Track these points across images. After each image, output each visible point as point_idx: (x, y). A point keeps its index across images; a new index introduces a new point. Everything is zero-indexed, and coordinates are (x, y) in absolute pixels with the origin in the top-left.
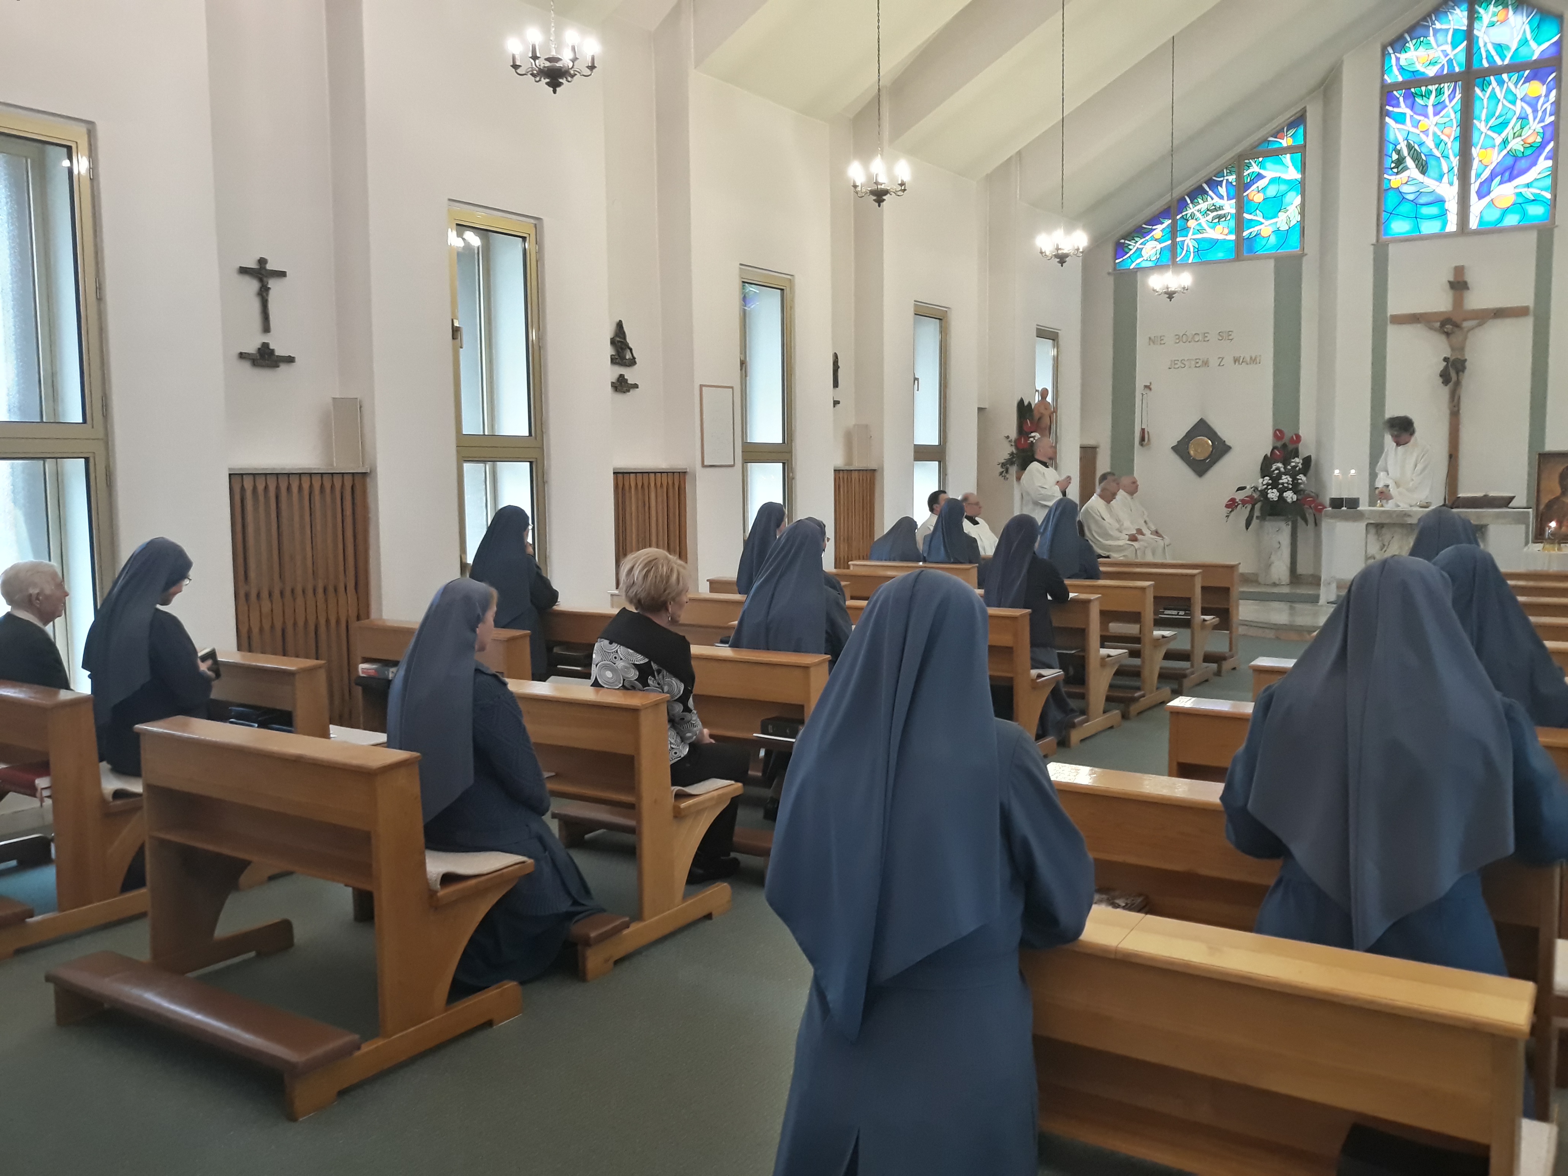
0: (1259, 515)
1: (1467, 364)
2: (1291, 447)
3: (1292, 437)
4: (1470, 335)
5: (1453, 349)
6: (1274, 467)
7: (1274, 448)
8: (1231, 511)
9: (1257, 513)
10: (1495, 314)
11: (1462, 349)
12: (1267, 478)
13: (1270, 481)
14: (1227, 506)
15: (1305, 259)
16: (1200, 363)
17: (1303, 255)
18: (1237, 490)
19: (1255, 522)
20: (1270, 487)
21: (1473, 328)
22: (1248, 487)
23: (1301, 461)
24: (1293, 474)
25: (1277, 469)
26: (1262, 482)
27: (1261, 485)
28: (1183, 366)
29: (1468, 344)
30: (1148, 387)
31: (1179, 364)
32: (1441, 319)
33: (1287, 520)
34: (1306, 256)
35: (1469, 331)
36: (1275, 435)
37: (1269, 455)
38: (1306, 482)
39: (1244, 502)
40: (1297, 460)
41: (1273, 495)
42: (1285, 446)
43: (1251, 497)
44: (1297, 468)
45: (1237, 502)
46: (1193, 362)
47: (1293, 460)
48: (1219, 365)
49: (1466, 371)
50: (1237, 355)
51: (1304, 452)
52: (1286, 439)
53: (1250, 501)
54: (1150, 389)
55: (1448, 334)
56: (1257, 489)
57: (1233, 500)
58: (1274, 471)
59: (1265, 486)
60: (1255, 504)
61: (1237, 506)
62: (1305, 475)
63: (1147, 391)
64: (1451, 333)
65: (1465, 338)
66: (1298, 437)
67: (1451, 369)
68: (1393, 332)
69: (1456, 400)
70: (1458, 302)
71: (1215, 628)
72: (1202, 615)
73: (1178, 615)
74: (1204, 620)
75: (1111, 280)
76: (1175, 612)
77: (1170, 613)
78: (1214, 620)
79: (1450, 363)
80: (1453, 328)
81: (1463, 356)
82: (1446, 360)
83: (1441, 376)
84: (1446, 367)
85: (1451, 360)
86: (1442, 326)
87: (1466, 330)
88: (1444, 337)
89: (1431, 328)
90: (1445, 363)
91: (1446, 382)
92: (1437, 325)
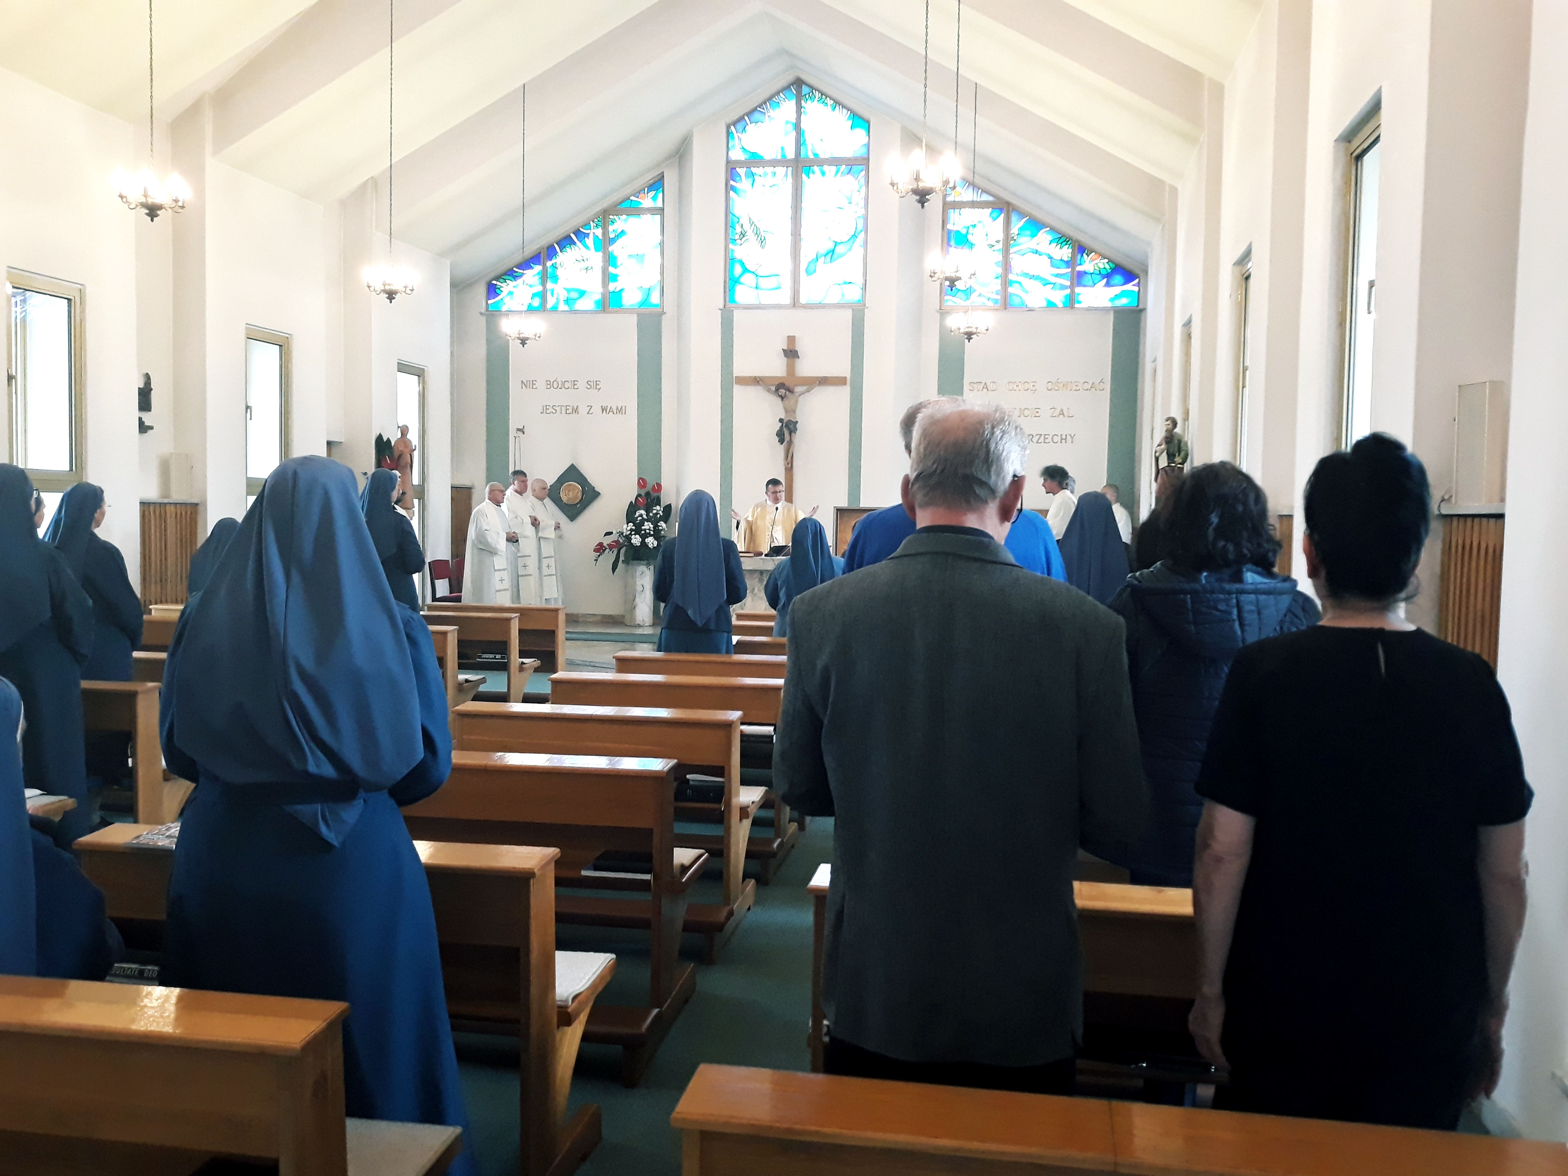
0: (623, 559)
1: (798, 426)
2: (654, 495)
3: (654, 486)
4: (801, 399)
5: (787, 411)
6: (637, 514)
7: (639, 495)
8: (599, 556)
9: (622, 558)
10: (820, 382)
11: (794, 412)
12: (631, 524)
13: (634, 528)
14: (595, 550)
15: (663, 317)
16: (570, 410)
17: (663, 313)
18: (605, 535)
19: (620, 565)
20: (633, 533)
21: (803, 393)
22: (614, 532)
23: (662, 509)
24: (655, 521)
25: (641, 515)
26: (627, 528)
27: (625, 531)
28: (554, 411)
29: (799, 406)
30: (521, 430)
31: (551, 410)
32: (777, 383)
33: (648, 565)
34: (666, 315)
35: (800, 395)
36: (639, 483)
37: (634, 502)
38: (666, 529)
39: (611, 546)
40: (658, 508)
41: (636, 540)
42: (648, 494)
43: (617, 542)
44: (658, 516)
45: (604, 547)
46: (564, 409)
47: (654, 508)
48: (588, 413)
49: (797, 432)
50: (604, 405)
51: (664, 502)
52: (649, 488)
53: (616, 545)
54: (524, 433)
55: (782, 398)
56: (622, 534)
57: (601, 544)
58: (637, 517)
59: (629, 532)
60: (621, 548)
61: (605, 550)
62: (665, 523)
63: (520, 434)
64: (785, 397)
65: (797, 401)
66: (659, 485)
67: (784, 429)
68: (737, 390)
69: (790, 458)
70: (791, 369)
71: (537, 670)
72: (520, 658)
73: (495, 658)
74: (523, 663)
75: (483, 320)
76: (492, 656)
77: (487, 657)
78: (535, 663)
79: (784, 425)
80: (786, 393)
81: (795, 418)
82: (781, 420)
83: (777, 435)
84: (782, 427)
85: (785, 421)
86: (777, 390)
87: (797, 394)
88: (779, 399)
89: (769, 391)
90: (781, 424)
91: (781, 441)
92: (773, 388)
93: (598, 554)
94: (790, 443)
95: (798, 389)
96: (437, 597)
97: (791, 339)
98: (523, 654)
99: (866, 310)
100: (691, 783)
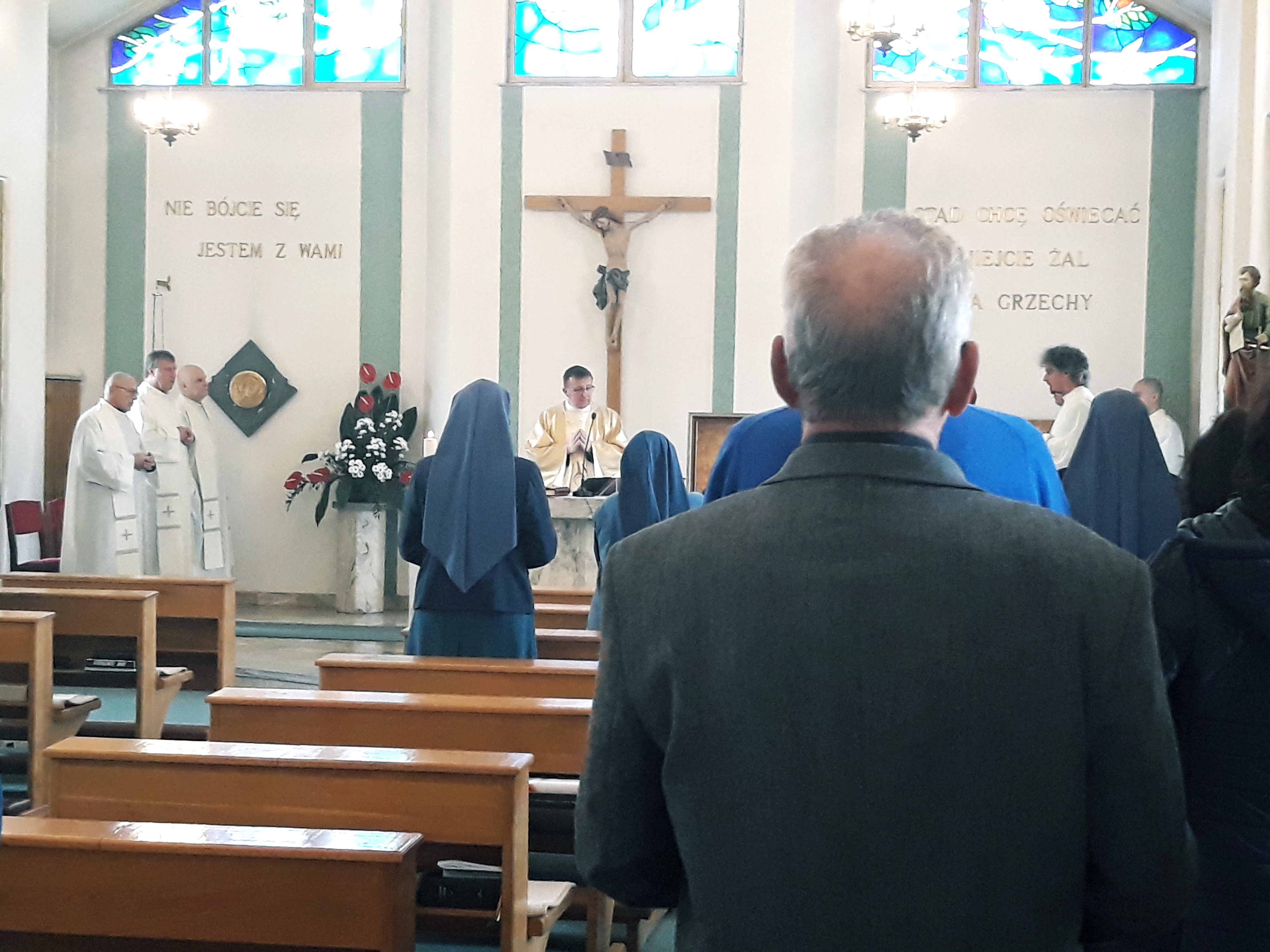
0: (335, 500)
1: (629, 278)
2: (387, 393)
3: (388, 377)
5: (610, 255)
6: (359, 424)
7: (362, 393)
8: (294, 494)
9: (332, 498)
10: (666, 205)
11: (623, 255)
12: (349, 441)
13: (353, 447)
14: (288, 486)
15: (406, 97)
16: (248, 252)
17: (405, 91)
18: (304, 461)
19: (330, 511)
20: (352, 456)
21: (637, 224)
22: (319, 456)
23: (401, 416)
24: (389, 438)
25: (365, 427)
26: (341, 448)
27: (338, 452)
28: (221, 253)
29: (631, 245)
30: (165, 284)
31: (215, 250)
32: (594, 207)
33: (377, 509)
34: (409, 94)
35: (634, 227)
36: (362, 373)
37: (353, 405)
38: (407, 449)
39: (314, 479)
40: (394, 414)
41: (357, 468)
42: (377, 391)
43: (325, 471)
44: (395, 428)
45: (303, 479)
46: (237, 249)
47: (387, 414)
48: (278, 256)
49: (628, 288)
50: (305, 242)
51: (406, 403)
52: (379, 381)
53: (324, 477)
54: (168, 288)
55: (604, 232)
56: (334, 457)
57: (297, 476)
58: (359, 430)
59: (345, 455)
60: (331, 482)
61: (304, 485)
62: (406, 439)
63: (162, 290)
64: (608, 230)
65: (627, 239)
66: (396, 377)
67: (607, 283)
69: (615, 332)
70: (618, 183)
71: (186, 686)
72: (158, 666)
73: (115, 667)
74: (163, 675)
75: (102, 101)
76: (110, 663)
77: (104, 664)
78: (183, 674)
79: (607, 276)
80: (609, 223)
81: (625, 265)
83: (595, 294)
84: (602, 280)
85: (608, 271)
86: (594, 219)
88: (599, 235)
89: (581, 220)
90: (601, 275)
91: (602, 304)
92: (588, 216)
93: (293, 491)
94: (617, 306)
95: (630, 218)
96: (19, 563)
97: (619, 136)
98: (163, 659)
99: (743, 88)
100: (445, 874)
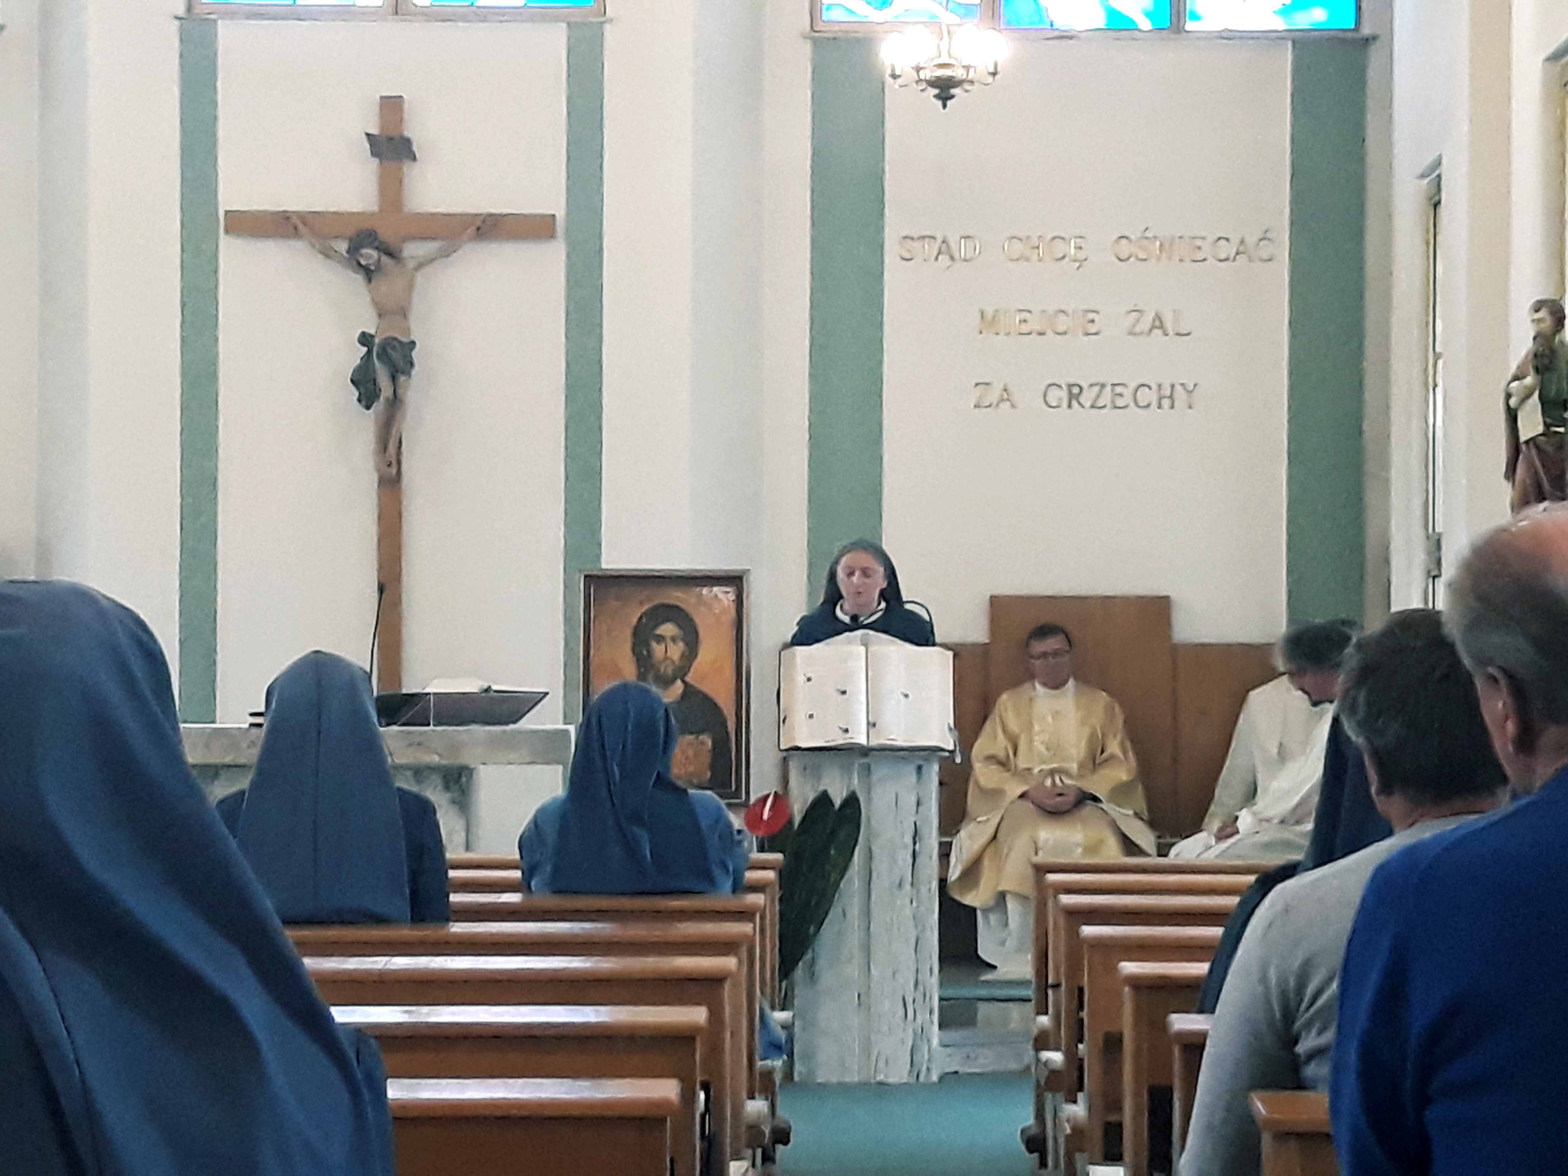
1: (415, 354)
4: (420, 278)
5: (381, 313)
10: (478, 229)
11: (404, 313)
21: (427, 261)
29: (415, 299)
32: (351, 231)
35: (420, 266)
49: (414, 372)
55: (369, 273)
64: (376, 271)
65: (410, 287)
67: (377, 363)
68: (232, 250)
69: (392, 449)
70: (391, 191)
79: (375, 351)
80: (379, 259)
81: (407, 331)
82: (365, 339)
83: (352, 381)
84: (368, 358)
85: (377, 341)
86: (354, 250)
87: (411, 264)
88: (359, 278)
89: (330, 254)
90: (365, 349)
91: (367, 398)
92: (342, 247)
94: (392, 402)
95: (413, 250)
97: (392, 107)
99: (607, 27)
